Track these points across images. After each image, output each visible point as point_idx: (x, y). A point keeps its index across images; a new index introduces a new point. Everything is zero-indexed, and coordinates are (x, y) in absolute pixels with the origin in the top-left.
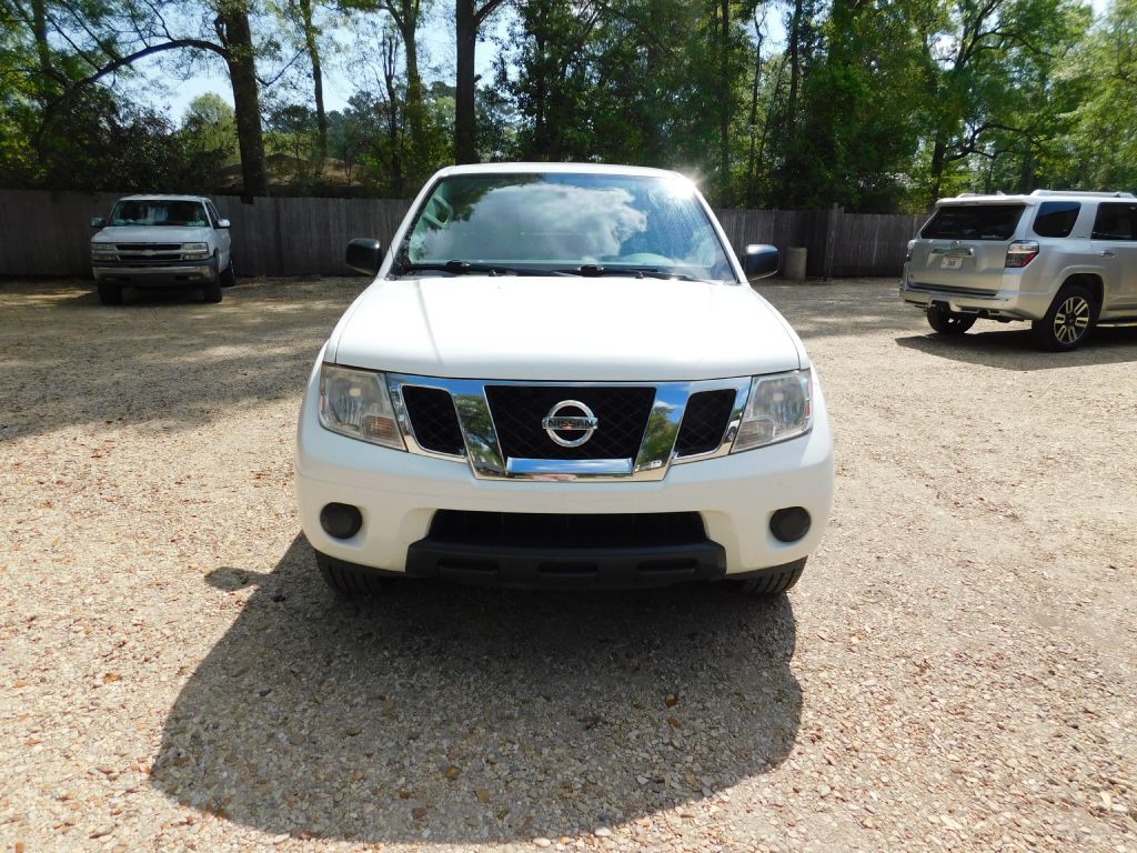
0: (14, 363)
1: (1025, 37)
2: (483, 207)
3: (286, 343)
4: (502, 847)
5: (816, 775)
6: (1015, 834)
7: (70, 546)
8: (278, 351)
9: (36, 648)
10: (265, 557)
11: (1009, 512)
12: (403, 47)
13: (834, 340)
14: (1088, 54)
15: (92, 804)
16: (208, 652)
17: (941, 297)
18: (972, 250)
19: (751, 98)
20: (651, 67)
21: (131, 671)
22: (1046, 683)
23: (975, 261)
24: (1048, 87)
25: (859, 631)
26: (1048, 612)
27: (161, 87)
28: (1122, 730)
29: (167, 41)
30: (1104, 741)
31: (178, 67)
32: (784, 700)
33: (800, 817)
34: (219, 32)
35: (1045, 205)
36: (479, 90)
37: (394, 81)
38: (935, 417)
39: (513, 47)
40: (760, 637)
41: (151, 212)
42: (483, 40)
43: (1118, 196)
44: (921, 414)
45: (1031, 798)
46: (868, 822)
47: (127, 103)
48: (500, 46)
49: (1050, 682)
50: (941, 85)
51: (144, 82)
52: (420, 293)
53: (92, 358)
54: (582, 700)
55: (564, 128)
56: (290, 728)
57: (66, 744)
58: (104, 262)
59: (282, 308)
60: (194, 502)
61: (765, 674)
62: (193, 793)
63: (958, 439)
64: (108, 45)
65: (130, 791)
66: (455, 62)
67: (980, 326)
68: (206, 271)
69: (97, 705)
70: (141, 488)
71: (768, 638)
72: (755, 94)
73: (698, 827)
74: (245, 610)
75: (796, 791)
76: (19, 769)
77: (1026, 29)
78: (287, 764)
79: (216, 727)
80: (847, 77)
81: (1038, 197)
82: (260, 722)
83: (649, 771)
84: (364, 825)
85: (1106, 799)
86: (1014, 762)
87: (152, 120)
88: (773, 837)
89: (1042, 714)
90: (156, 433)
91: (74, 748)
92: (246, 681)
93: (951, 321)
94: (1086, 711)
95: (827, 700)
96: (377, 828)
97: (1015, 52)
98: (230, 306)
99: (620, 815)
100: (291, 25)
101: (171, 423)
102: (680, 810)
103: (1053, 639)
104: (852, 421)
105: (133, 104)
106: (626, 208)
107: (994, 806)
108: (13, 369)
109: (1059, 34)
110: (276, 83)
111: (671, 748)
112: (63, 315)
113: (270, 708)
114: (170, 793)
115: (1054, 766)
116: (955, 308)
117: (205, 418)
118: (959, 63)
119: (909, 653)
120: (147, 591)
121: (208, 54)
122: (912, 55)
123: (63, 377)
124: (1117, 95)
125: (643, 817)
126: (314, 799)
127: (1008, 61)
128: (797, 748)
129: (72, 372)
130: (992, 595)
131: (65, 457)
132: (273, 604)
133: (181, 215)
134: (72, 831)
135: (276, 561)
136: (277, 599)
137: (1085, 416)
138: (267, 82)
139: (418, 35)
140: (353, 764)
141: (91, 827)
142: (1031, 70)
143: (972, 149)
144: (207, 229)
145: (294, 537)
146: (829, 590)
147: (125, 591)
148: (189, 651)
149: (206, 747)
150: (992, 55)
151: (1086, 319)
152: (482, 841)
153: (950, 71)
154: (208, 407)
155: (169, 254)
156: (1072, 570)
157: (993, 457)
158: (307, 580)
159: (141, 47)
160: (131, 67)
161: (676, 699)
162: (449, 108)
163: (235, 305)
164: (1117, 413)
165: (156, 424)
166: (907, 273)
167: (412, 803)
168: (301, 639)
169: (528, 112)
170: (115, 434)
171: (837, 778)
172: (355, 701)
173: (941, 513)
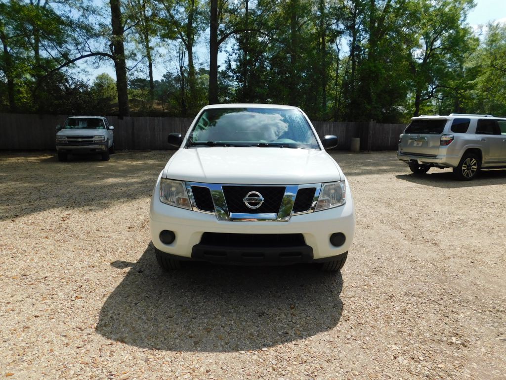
0: (26, 185)
1: (452, 50)
2: (221, 121)
3: (138, 177)
4: (227, 354)
5: (346, 332)
6: (419, 351)
7: (57, 252)
8: (134, 180)
9: (48, 287)
10: (135, 257)
11: (434, 242)
12: (187, 54)
13: (370, 176)
14: (478, 57)
15: (75, 338)
16: (113, 290)
17: (414, 158)
18: (426, 138)
19: (335, 75)
20: (292, 62)
21: (85, 296)
22: (439, 302)
23: (427, 142)
24: (464, 70)
25: (367, 284)
26: (444, 278)
27: (86, 72)
28: (464, 318)
29: (89, 53)
30: (457, 321)
31: (94, 63)
32: (336, 307)
33: (339, 345)
34: (111, 49)
35: (455, 120)
36: (219, 72)
37: (184, 68)
38: (408, 206)
39: (234, 55)
40: (329, 286)
41: (80, 123)
42: (221, 52)
43: (486, 116)
44: (403, 205)
45: (426, 339)
46: (364, 347)
47: (72, 79)
48: (228, 54)
49: (441, 302)
50: (417, 69)
51: (79, 70)
52: (197, 154)
53: (58, 183)
54: (258, 307)
55: (255, 88)
56: (147, 315)
57: (64, 319)
58: (61, 143)
59: (135, 163)
60: (104, 237)
61: (329, 299)
62: (112, 335)
63: (417, 215)
64: (65, 55)
65: (89, 334)
66: (209, 60)
67: (432, 171)
68: (103, 147)
69: (74, 306)
70: (83, 232)
71: (332, 286)
72: (337, 73)
73: (300, 348)
74: (127, 276)
75: (338, 337)
76: (48, 327)
77: (452, 47)
78: (146, 326)
79: (119, 314)
80: (375, 67)
81: (452, 116)
82: (135, 313)
83: (283, 330)
84: (176, 346)
85: (454, 339)
86: (421, 328)
87: (82, 85)
88: (328, 351)
89: (435, 312)
90: (86, 212)
91: (66, 320)
92: (129, 299)
93: (420, 168)
94: (453, 312)
95: (353, 307)
96: (181, 347)
97: (448, 56)
98: (113, 162)
99: (271, 344)
100: (141, 46)
101: (92, 208)
102: (294, 342)
103: (444, 287)
104: (374, 208)
105: (75, 79)
106: (280, 121)
107: (412, 342)
108: (25, 187)
109: (466, 49)
110: (134, 69)
111: (291, 323)
112: (43, 166)
113: (139, 308)
114: (104, 335)
115: (437, 329)
116: (420, 163)
117: (106, 206)
118: (425, 60)
119: (387, 292)
120: (88, 268)
121: (106, 58)
122: (403, 57)
123: (46, 190)
124: (492, 74)
125: (280, 345)
126: (157, 338)
127: (446, 59)
128: (340, 323)
129: (50, 188)
130: (422, 272)
131: (51, 220)
132: (138, 273)
133: (93, 124)
134: (69, 346)
135: (138, 259)
136: (139, 272)
137: (471, 206)
138: (130, 69)
139: (194, 49)
140: (171, 327)
141: (76, 345)
142: (456, 63)
143: (432, 96)
144: (104, 130)
145: (145, 250)
146: (357, 270)
147: (80, 268)
148: (107, 289)
149: (116, 321)
150: (438, 57)
151: (476, 167)
152: (220, 352)
153: (421, 63)
154: (107, 202)
155: (88, 140)
156: (456, 263)
157: (431, 222)
158: (151, 265)
159: (79, 56)
160: (74, 64)
161: (294, 306)
162: (206, 79)
163: (115, 162)
164: (485, 205)
165: (86, 208)
166: (400, 148)
167: (193, 339)
168: (149, 285)
169: (240, 81)
170: (70, 212)
171: (354, 333)
172: (171, 307)
173: (406, 242)
